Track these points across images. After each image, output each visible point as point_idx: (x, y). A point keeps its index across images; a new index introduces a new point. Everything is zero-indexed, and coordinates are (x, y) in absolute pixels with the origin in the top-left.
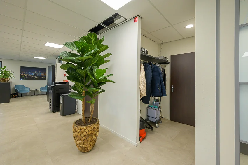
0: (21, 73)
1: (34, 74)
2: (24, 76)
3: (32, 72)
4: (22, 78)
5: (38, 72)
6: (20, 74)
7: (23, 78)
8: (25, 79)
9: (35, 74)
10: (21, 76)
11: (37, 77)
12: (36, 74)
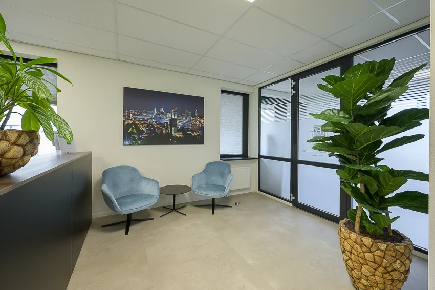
0: (127, 117)
1: (167, 121)
2: (137, 127)
3: (162, 113)
4: (131, 134)
5: (180, 113)
6: (122, 119)
7: (134, 139)
8: (139, 139)
9: (173, 122)
10: (126, 127)
11: (178, 131)
12: (176, 120)
